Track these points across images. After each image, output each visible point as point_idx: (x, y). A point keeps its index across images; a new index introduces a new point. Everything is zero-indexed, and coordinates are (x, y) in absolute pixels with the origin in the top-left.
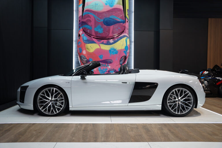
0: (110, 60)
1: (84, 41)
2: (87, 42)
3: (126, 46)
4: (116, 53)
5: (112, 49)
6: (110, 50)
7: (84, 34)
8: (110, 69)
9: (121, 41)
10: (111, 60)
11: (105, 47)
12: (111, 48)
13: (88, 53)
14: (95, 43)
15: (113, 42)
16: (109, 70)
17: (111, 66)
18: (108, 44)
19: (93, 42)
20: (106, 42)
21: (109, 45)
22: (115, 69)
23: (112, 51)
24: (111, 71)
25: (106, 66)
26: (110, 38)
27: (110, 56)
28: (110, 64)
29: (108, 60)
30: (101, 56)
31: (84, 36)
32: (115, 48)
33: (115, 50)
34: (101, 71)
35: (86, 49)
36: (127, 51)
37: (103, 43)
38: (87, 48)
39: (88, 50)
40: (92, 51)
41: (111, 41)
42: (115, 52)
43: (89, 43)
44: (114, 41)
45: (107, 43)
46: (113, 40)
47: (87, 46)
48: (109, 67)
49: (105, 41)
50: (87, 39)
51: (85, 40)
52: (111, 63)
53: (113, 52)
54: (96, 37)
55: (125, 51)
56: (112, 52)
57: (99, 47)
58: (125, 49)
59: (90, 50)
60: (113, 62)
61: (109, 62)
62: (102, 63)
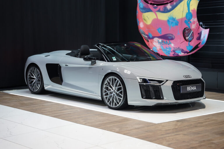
0: (170, 35)
1: (141, 10)
2: (144, 11)
3: (187, 12)
4: (177, 24)
5: (170, 18)
6: (168, 21)
8: (174, 48)
9: (181, 5)
10: (172, 35)
11: (163, 17)
12: (169, 17)
13: (146, 26)
14: (151, 11)
15: (171, 7)
16: (173, 49)
17: (174, 44)
18: (166, 11)
19: (149, 10)
20: (163, 9)
21: (166, 12)
22: (181, 48)
23: (171, 21)
24: (176, 50)
25: (169, 44)
26: (169, 2)
27: (170, 29)
28: (172, 41)
29: (168, 35)
30: (160, 30)
31: (140, 3)
32: (174, 17)
33: (174, 19)
34: (164, 50)
35: (143, 20)
36: (189, 20)
37: (159, 11)
38: (144, 19)
39: (145, 22)
40: (149, 22)
41: (169, 6)
42: (174, 22)
43: (145, 12)
44: (172, 7)
45: (164, 9)
46: (171, 6)
47: (144, 16)
48: (172, 45)
49: (161, 7)
50: (144, 7)
51: (142, 8)
52: (172, 39)
53: (172, 23)
54: (154, 2)
55: (187, 20)
56: (170, 23)
57: (156, 17)
58: (186, 17)
59: (147, 22)
60: (175, 37)
61: (170, 38)
62: (163, 40)
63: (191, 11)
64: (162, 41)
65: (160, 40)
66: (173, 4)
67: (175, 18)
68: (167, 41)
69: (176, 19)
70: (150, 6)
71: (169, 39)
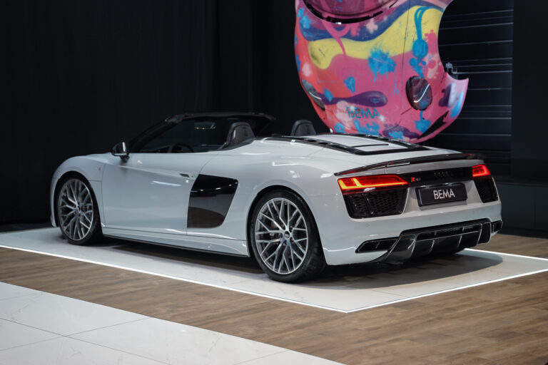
0: (377, 95)
1: (304, 33)
2: (311, 36)
3: (416, 38)
4: (391, 69)
5: (375, 54)
6: (371, 60)
7: (303, 9)
8: (386, 126)
9: (400, 23)
10: (381, 93)
11: (359, 50)
12: (374, 50)
13: (318, 73)
14: (329, 36)
15: (376, 27)
16: (383, 129)
17: (386, 115)
18: (364, 36)
19: (324, 35)
20: (357, 32)
21: (366, 40)
22: (403, 125)
23: (377, 60)
24: (390, 131)
25: (373, 117)
26: (371, 14)
27: (374, 81)
28: (380, 109)
29: (371, 95)
30: (351, 83)
31: (303, 15)
32: (385, 52)
33: (384, 56)
34: (362, 131)
35: (311, 58)
36: (421, 58)
37: (348, 36)
38: (313, 57)
39: (315, 62)
40: (325, 64)
41: (371, 26)
42: (386, 63)
43: (315, 40)
44: (379, 27)
45: (361, 33)
46: (376, 24)
47: (311, 49)
48: (382, 118)
49: (354, 28)
50: (311, 26)
51: (306, 30)
52: (381, 104)
53: (380, 65)
54: (336, 14)
55: (415, 59)
56: (376, 64)
57: (340, 52)
58: (414, 51)
59: (319, 63)
60: (387, 99)
61: (375, 102)
62: (359, 106)
63: (423, 37)
64: (358, 110)
65: (352, 108)
66: (382, 19)
67: (388, 54)
68: (370, 109)
69: (389, 57)
70: (327, 25)
71: (373, 105)
